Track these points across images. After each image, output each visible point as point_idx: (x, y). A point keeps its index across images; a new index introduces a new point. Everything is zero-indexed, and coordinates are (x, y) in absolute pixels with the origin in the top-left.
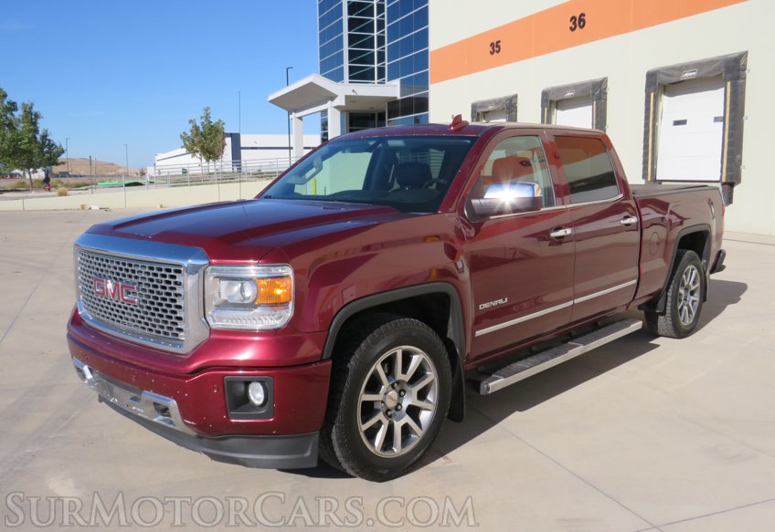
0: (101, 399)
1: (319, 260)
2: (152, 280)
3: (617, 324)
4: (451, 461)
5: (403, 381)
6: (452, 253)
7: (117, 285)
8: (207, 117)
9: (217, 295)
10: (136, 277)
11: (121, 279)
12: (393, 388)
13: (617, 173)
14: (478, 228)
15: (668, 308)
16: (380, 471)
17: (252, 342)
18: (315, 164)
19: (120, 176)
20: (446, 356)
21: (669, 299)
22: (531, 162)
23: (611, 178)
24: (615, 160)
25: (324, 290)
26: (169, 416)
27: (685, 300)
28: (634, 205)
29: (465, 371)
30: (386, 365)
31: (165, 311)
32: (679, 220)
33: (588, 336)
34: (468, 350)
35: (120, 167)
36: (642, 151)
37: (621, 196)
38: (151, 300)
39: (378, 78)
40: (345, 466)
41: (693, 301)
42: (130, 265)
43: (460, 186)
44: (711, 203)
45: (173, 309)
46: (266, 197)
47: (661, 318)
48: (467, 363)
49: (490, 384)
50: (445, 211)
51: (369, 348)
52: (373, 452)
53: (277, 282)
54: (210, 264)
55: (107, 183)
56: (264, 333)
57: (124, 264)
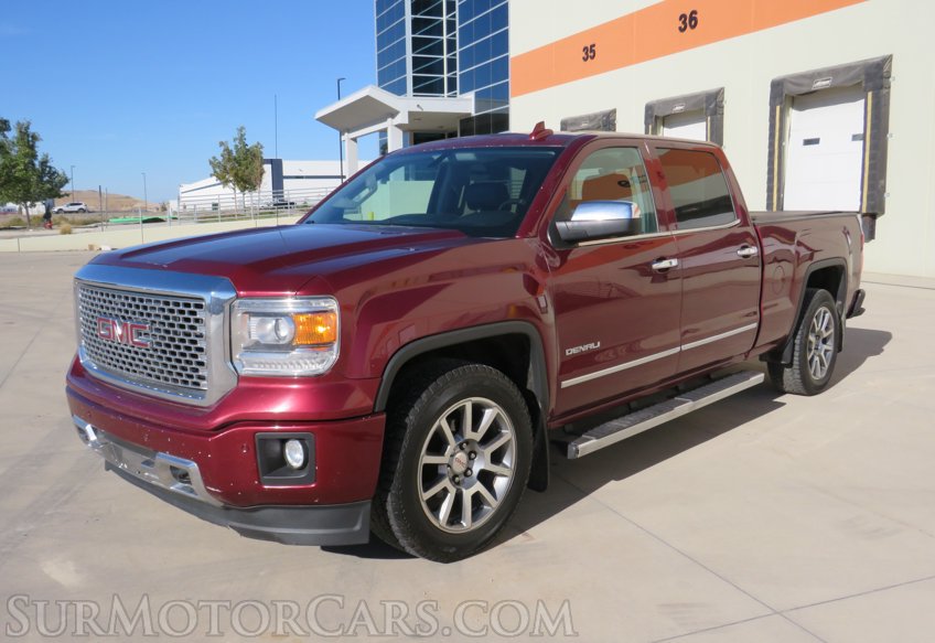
0: (109, 466)
1: (369, 293)
2: (167, 318)
3: (735, 376)
4: (532, 538)
5: (473, 441)
6: (533, 287)
7: (126, 325)
8: (242, 138)
9: (247, 336)
10: (149, 315)
11: (130, 318)
12: (462, 449)
13: (734, 197)
14: (564, 256)
15: (796, 358)
16: (445, 550)
17: (289, 391)
18: (368, 183)
19: (136, 211)
20: (526, 411)
21: (797, 348)
22: (631, 182)
23: (726, 203)
24: (731, 181)
25: (378, 329)
26: (189, 482)
27: (816, 349)
28: (753, 233)
29: (549, 431)
30: (453, 422)
31: (183, 355)
32: (809, 252)
33: (698, 391)
34: (552, 405)
35: (136, 202)
36: (766, 177)
37: (738, 221)
38: (167, 341)
39: (449, 91)
40: (403, 542)
41: (826, 351)
42: (141, 300)
43: (542, 205)
44: (847, 233)
45: (193, 352)
46: (308, 223)
47: (787, 370)
48: (550, 421)
49: (580, 446)
50: (524, 235)
51: (431, 399)
52: (437, 525)
53: (319, 318)
54: (238, 297)
55: (120, 219)
56: (303, 380)
57: (134, 299)
